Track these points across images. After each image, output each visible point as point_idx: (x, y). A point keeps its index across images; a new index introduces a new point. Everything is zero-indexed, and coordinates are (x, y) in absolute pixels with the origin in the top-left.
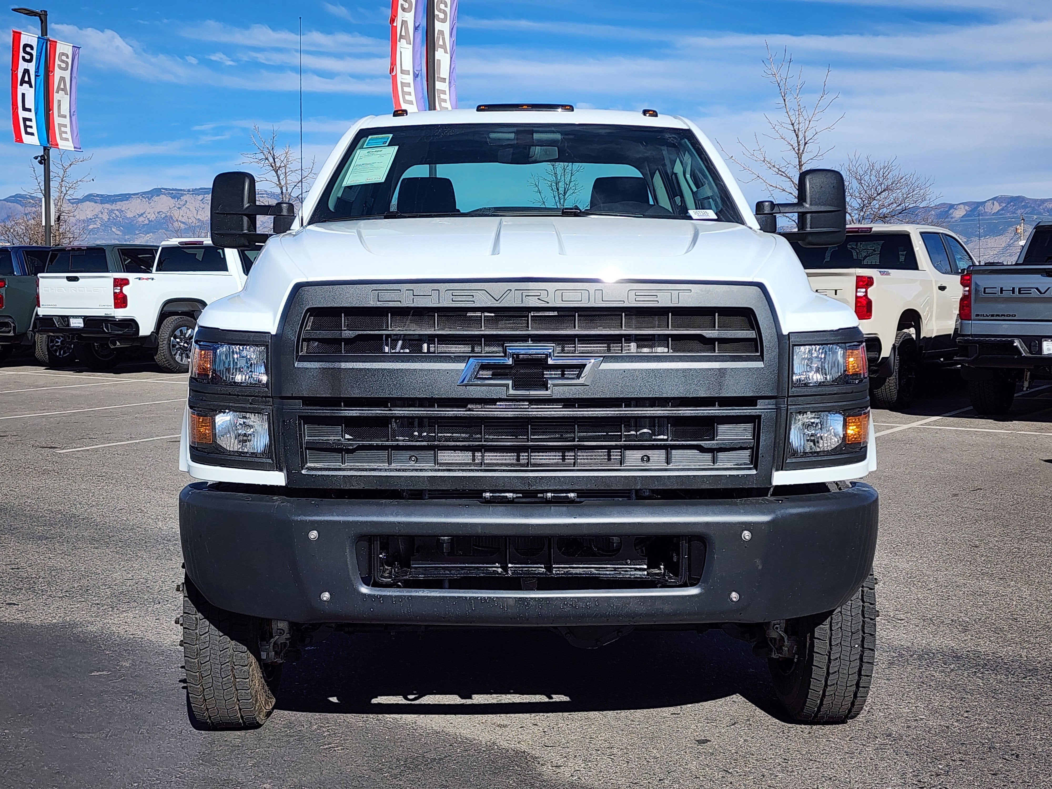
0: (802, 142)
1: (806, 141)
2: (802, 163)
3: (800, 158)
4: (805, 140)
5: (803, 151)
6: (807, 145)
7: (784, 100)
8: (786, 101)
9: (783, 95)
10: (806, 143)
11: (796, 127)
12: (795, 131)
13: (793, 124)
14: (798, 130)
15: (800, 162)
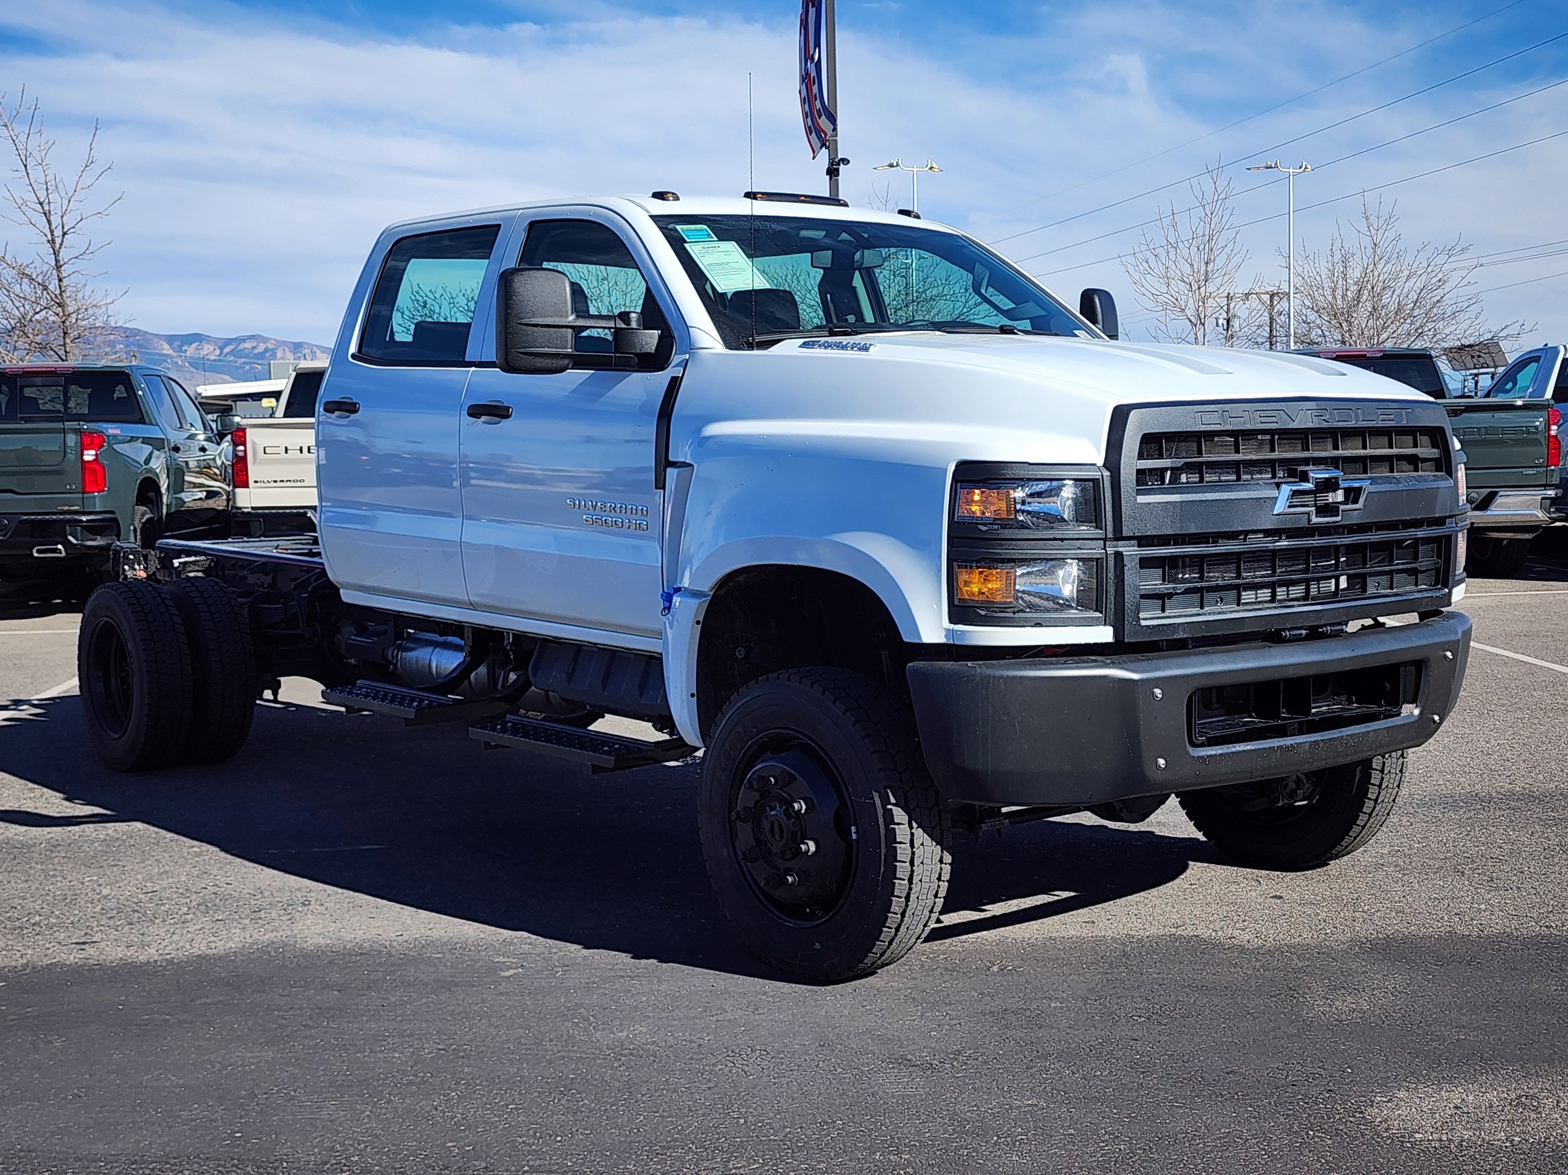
0: (58, 232)
1: (65, 230)
2: (62, 263)
3: (56, 254)
4: (63, 228)
5: (61, 245)
6: (66, 236)
7: (25, 166)
8: (28, 167)
9: (23, 158)
10: (64, 234)
11: (46, 208)
12: (45, 214)
13: (41, 204)
14: (50, 213)
15: (57, 261)
